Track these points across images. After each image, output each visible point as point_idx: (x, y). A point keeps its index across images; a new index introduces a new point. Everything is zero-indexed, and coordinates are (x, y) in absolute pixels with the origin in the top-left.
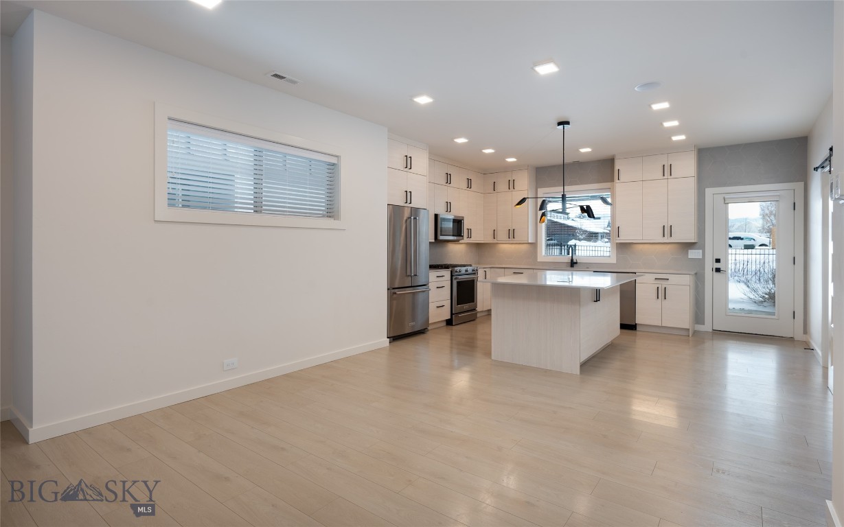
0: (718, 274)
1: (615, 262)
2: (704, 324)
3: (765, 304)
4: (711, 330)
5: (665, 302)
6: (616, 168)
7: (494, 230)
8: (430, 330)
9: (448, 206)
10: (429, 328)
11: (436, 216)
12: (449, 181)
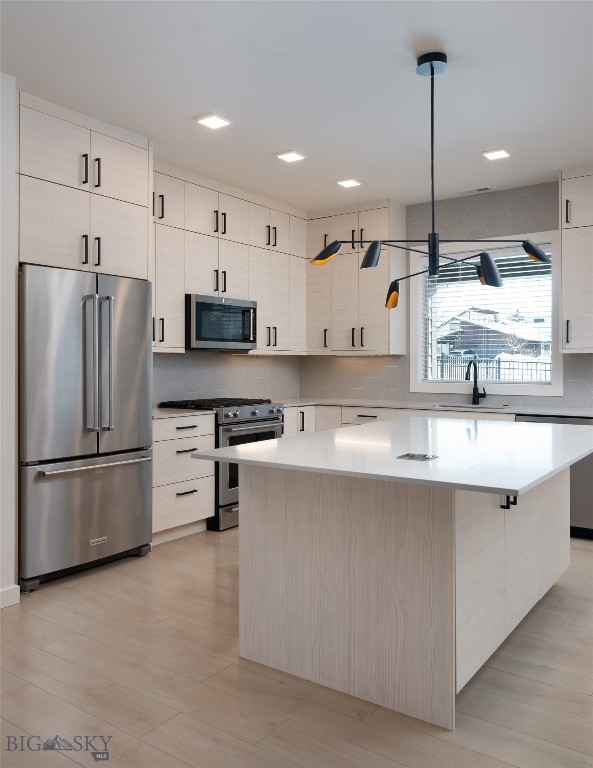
1: (561, 394)
6: (563, 198)
7: (326, 330)
8: (155, 547)
9: (220, 278)
10: (151, 544)
11: (188, 297)
12: (221, 229)
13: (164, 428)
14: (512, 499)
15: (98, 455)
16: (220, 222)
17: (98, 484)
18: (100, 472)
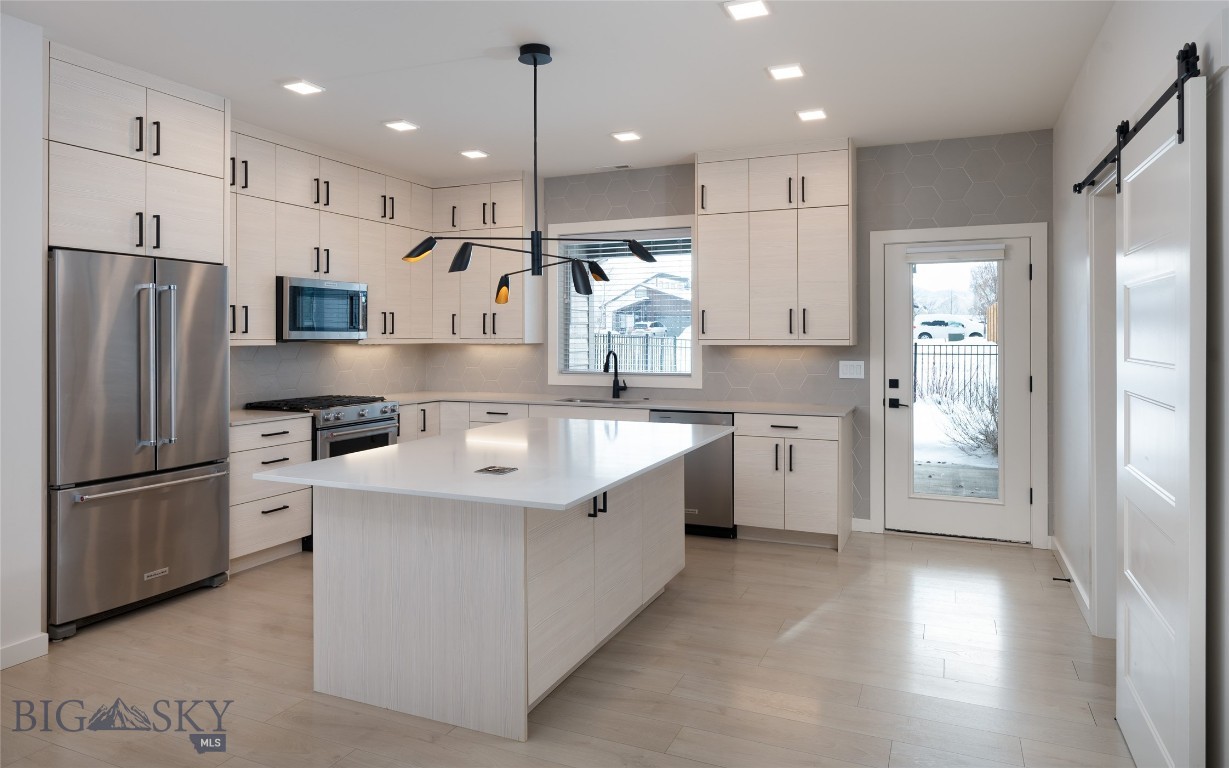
0: (894, 410)
1: (701, 387)
2: (869, 518)
3: (979, 452)
4: (882, 531)
5: (791, 477)
6: (699, 182)
7: (454, 315)
8: (232, 576)
9: (322, 258)
10: (228, 573)
11: (280, 281)
12: (323, 199)
13: (247, 437)
14: (600, 506)
15: (156, 472)
16: (322, 193)
17: (164, 504)
18: (166, 490)
